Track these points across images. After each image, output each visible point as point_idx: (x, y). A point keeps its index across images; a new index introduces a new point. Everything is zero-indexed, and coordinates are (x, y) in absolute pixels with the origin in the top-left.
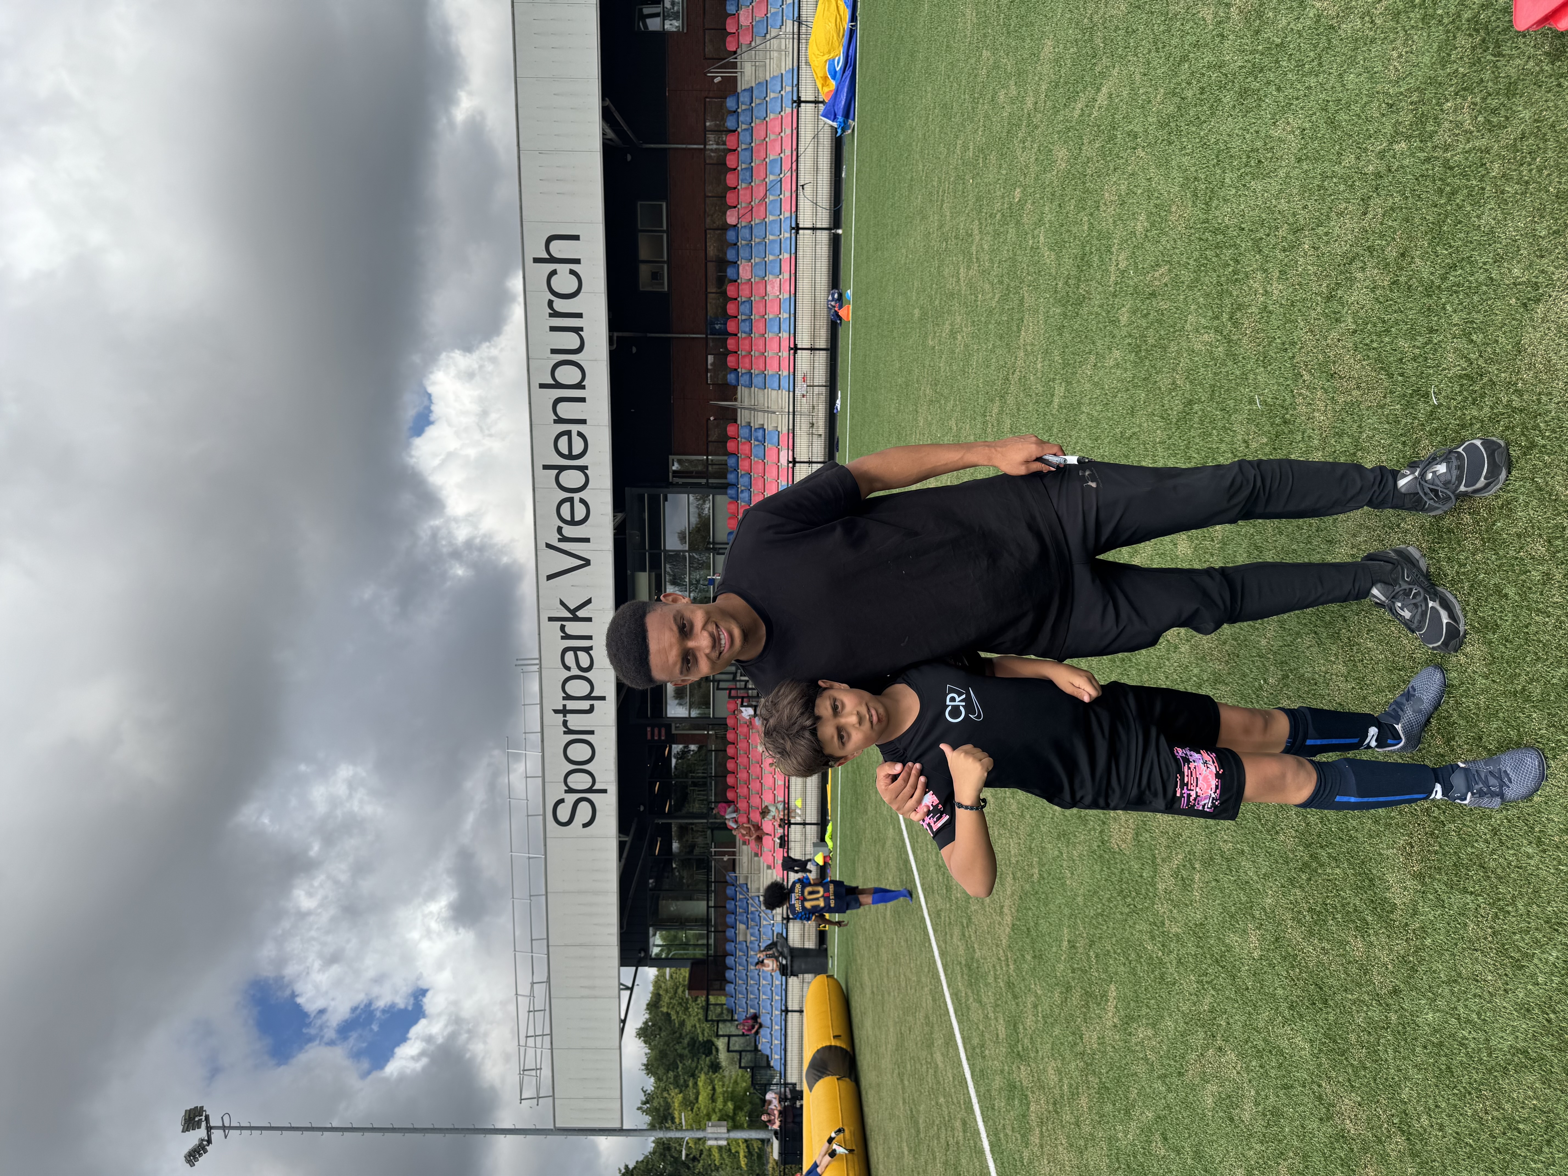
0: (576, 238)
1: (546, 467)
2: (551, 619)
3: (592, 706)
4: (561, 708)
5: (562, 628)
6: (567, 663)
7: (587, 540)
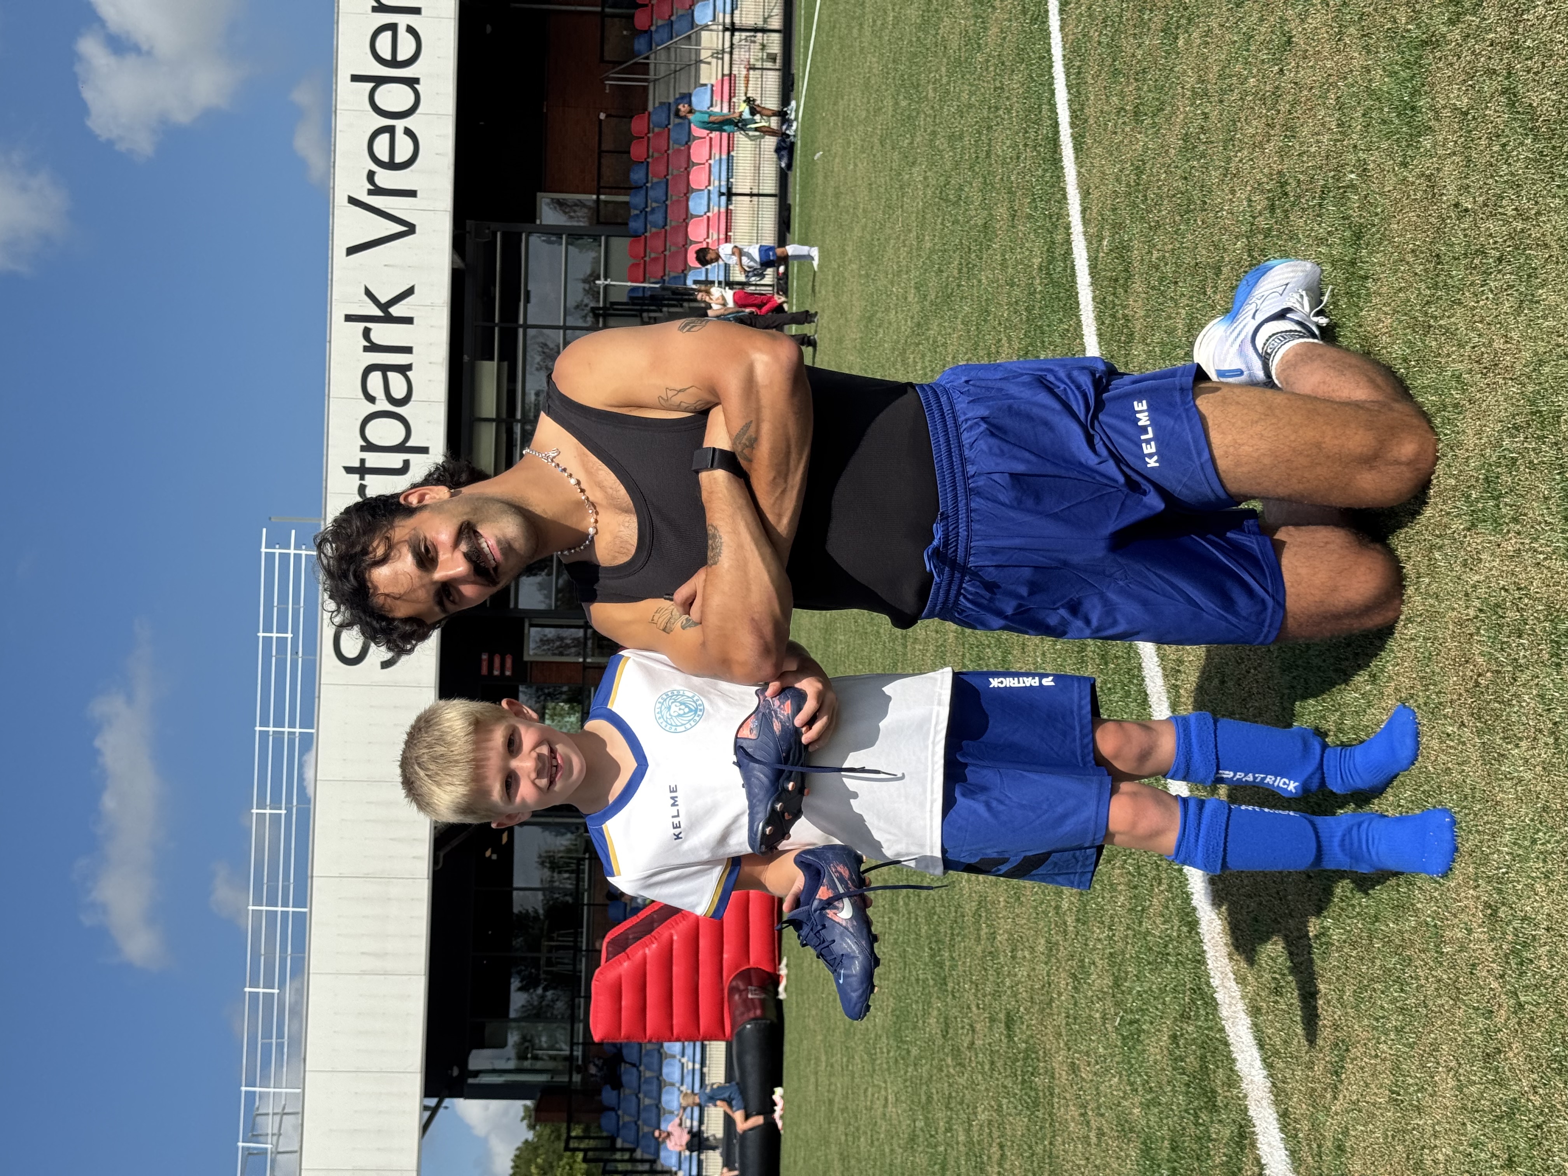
1: (355, 78)
2: (349, 318)
3: (407, 463)
4: (357, 464)
5: (367, 333)
6: (371, 391)
7: (412, 194)
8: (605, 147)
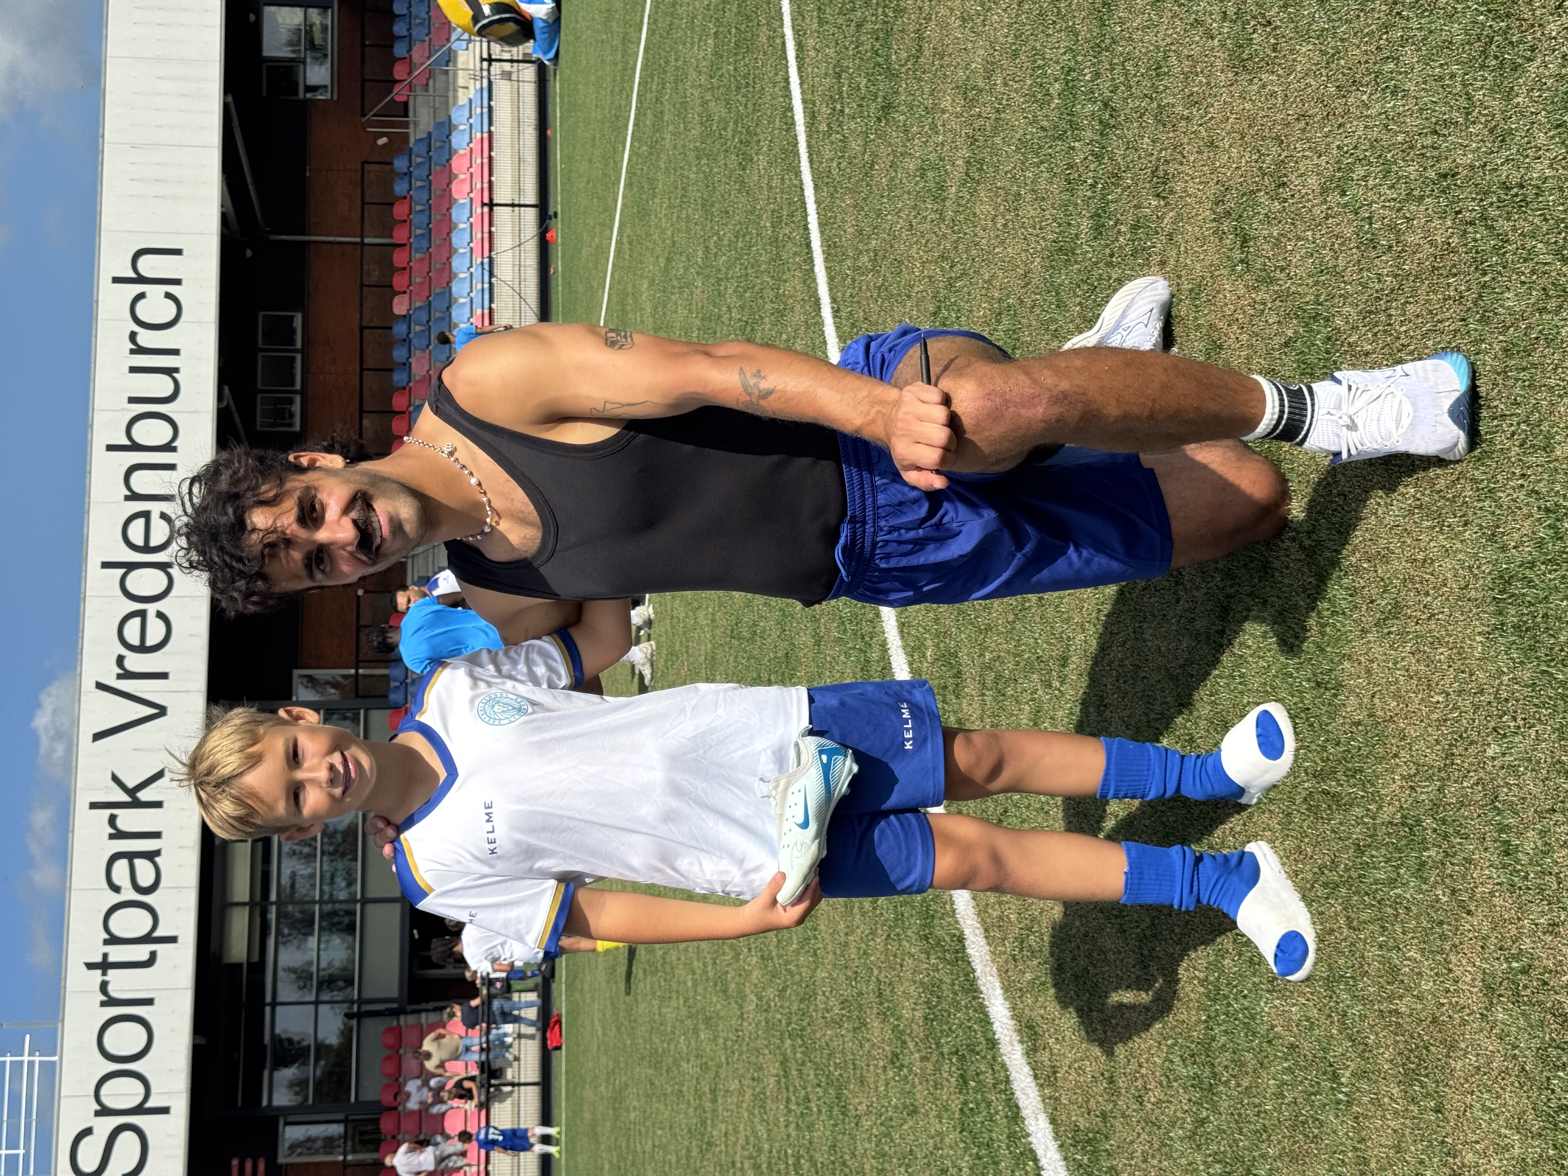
0: (178, 252)
1: (106, 565)
2: (94, 806)
3: (153, 955)
4: (99, 959)
5: (112, 820)
6: (116, 880)
7: (164, 676)
8: (362, 623)
